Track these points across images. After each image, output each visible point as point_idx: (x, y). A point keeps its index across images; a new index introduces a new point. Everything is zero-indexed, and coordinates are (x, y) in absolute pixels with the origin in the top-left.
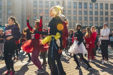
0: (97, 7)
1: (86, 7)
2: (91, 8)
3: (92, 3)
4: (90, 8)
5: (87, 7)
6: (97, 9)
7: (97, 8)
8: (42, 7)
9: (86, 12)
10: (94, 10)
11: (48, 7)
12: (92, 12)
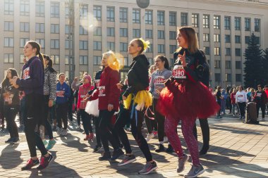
0: (150, 19)
1: (124, 19)
2: (137, 21)
3: (139, 10)
4: (134, 21)
5: (127, 19)
6: (152, 24)
7: (150, 22)
8: (11, 13)
9: (125, 30)
10: (144, 27)
11: (27, 14)
12: (140, 30)
